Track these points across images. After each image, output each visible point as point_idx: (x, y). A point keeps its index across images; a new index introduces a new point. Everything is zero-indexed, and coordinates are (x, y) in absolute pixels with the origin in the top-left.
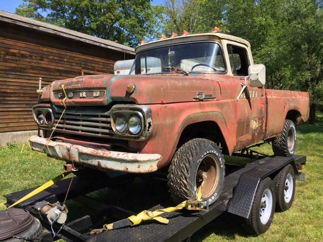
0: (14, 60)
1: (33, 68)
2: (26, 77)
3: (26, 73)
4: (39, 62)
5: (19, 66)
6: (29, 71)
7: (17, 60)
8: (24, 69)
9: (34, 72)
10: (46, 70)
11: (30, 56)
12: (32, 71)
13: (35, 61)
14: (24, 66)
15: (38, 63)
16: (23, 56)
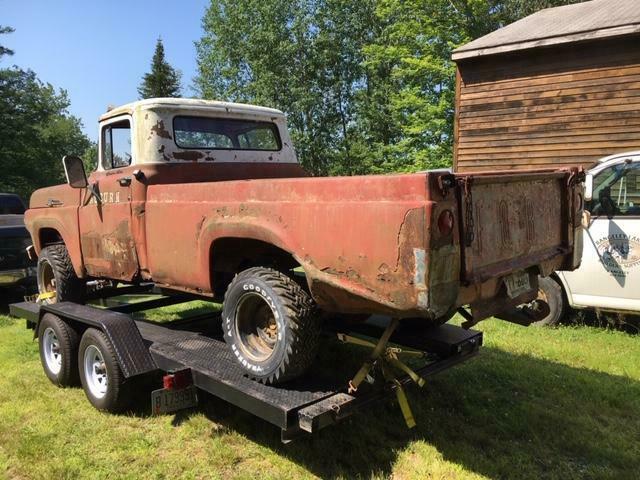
0: (546, 111)
1: (586, 118)
2: (569, 140)
3: (570, 130)
4: (602, 102)
5: (557, 120)
6: (577, 125)
7: (552, 111)
8: (567, 123)
9: (587, 126)
10: (620, 116)
11: (584, 96)
12: (582, 126)
13: (593, 103)
14: (566, 119)
15: (599, 106)
16: (566, 99)
